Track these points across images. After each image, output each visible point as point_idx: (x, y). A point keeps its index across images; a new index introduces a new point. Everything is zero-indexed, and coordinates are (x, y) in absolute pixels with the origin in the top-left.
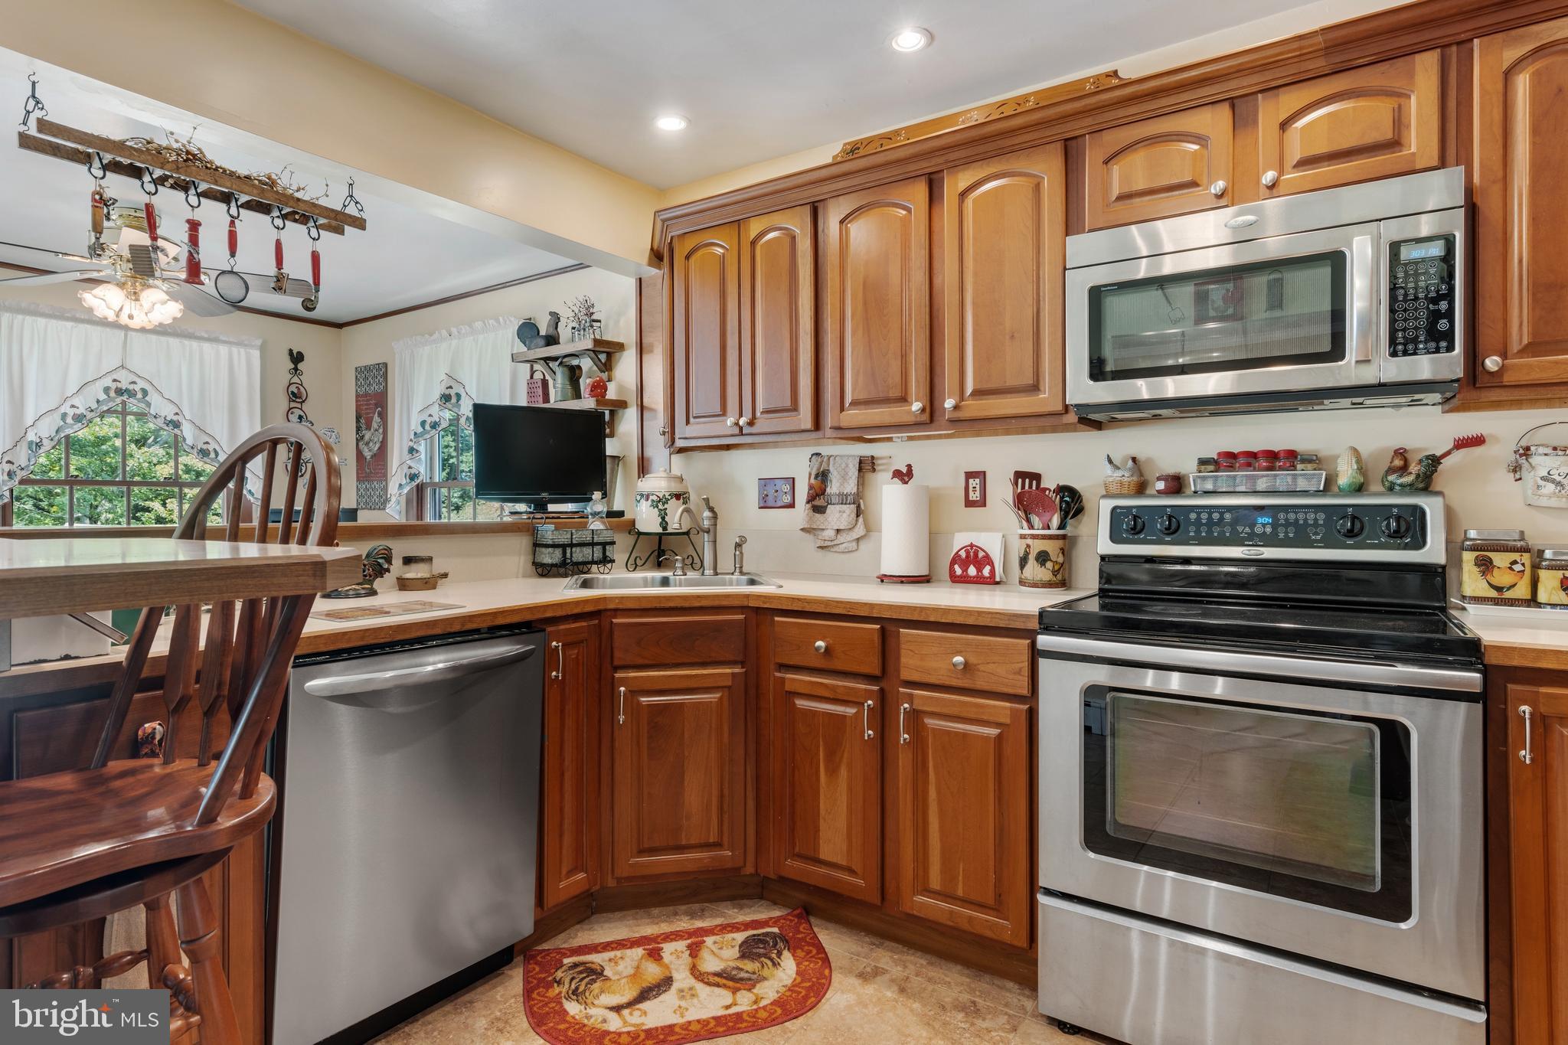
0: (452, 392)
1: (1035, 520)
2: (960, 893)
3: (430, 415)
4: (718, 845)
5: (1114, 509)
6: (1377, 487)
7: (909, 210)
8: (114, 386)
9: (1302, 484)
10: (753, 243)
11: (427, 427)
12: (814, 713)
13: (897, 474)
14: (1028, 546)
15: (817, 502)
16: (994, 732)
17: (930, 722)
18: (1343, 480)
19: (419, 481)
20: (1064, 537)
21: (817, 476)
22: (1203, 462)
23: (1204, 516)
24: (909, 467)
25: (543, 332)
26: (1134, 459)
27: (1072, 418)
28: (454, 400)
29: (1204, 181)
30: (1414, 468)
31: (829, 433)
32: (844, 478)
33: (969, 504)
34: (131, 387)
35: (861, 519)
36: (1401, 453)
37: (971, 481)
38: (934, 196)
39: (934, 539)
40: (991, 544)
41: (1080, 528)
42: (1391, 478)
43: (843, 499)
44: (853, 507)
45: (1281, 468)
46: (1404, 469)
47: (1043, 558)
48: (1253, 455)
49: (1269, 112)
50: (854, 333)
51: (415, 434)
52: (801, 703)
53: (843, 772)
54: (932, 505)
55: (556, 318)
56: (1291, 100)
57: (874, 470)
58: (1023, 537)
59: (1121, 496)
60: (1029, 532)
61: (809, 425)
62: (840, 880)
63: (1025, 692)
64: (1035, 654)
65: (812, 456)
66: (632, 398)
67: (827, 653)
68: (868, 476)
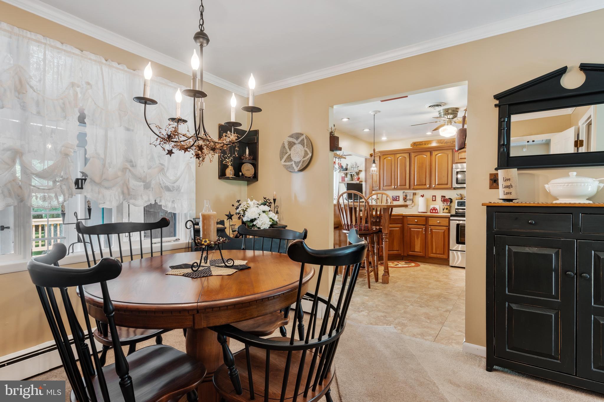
1: (445, 203)
2: (438, 253)
4: (398, 250)
5: (458, 202)
7: (427, 156)
10: (398, 158)
12: (414, 231)
13: (421, 196)
14: (445, 207)
15: (405, 200)
16: (443, 231)
17: (433, 230)
20: (450, 206)
21: (405, 196)
24: (423, 195)
25: (344, 167)
26: (461, 194)
27: (453, 188)
31: (412, 189)
32: (410, 196)
33: (433, 201)
35: (413, 203)
37: (433, 197)
38: (431, 154)
39: (427, 206)
40: (437, 207)
41: (452, 204)
43: (410, 200)
44: (412, 201)
47: (447, 209)
50: (417, 174)
52: (412, 229)
53: (419, 239)
54: (427, 201)
55: (347, 165)
58: (443, 206)
59: (459, 200)
60: (444, 205)
61: (408, 188)
62: (418, 254)
63: (448, 225)
64: (450, 220)
65: (403, 192)
66: (364, 180)
67: (417, 222)
68: (415, 196)
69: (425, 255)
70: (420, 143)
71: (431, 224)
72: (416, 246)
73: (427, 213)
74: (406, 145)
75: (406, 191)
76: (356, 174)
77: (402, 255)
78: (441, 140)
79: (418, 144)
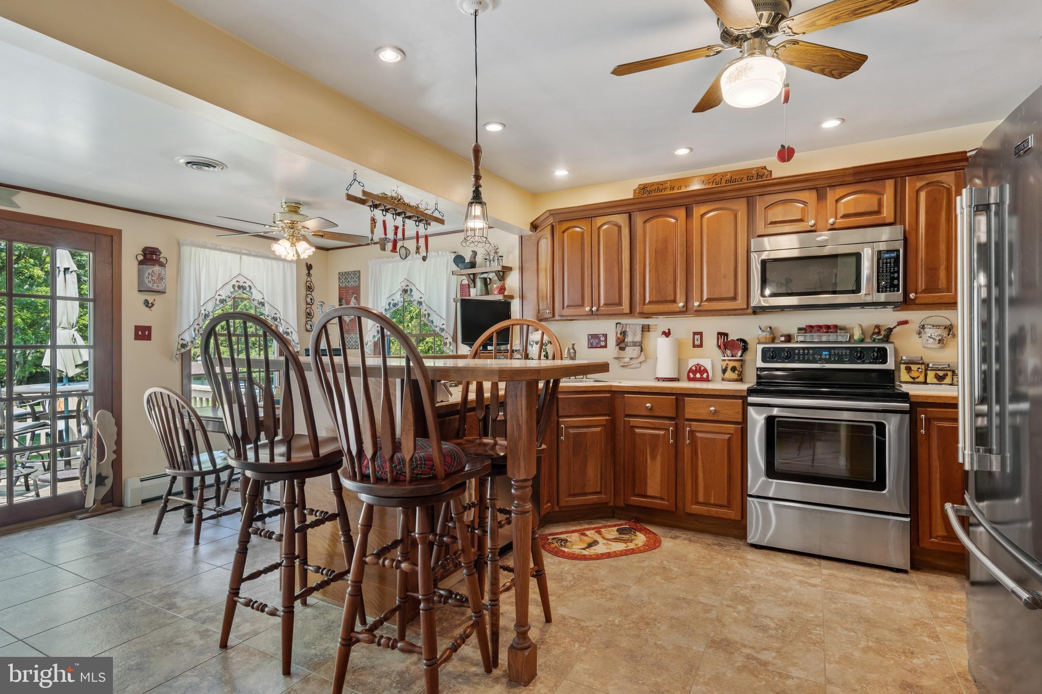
0: (408, 288)
1: (728, 352)
2: (712, 502)
3: (392, 300)
4: (600, 493)
5: (763, 349)
6: (868, 340)
7: (677, 220)
8: (237, 284)
9: (840, 339)
10: (599, 228)
11: (391, 306)
12: (644, 434)
13: (664, 333)
14: (727, 364)
15: (621, 346)
16: (727, 437)
17: (699, 435)
18: (856, 337)
20: (742, 360)
21: (621, 333)
22: (800, 329)
23: (801, 351)
24: (669, 330)
25: (467, 260)
26: (770, 328)
27: (750, 311)
28: (409, 292)
29: (806, 220)
30: (883, 333)
31: (636, 314)
32: (634, 334)
33: (694, 346)
34: (244, 285)
35: (643, 353)
36: (877, 327)
37: (696, 336)
38: (689, 215)
39: (680, 362)
40: (706, 363)
41: (748, 356)
42: (874, 336)
43: (634, 344)
44: (639, 347)
45: (831, 332)
46: (879, 333)
47: (734, 369)
48: (820, 327)
49: (832, 195)
50: (650, 271)
51: (385, 309)
52: (637, 430)
53: (659, 458)
54: (679, 346)
55: (475, 253)
56: (840, 191)
57: (649, 331)
58: (723, 360)
59: (765, 343)
60: (726, 358)
61: (628, 311)
62: (657, 503)
63: (740, 420)
64: (746, 405)
65: (617, 324)
66: (517, 294)
67: (651, 409)
68: (646, 334)
69: (676, 509)
70: (659, 186)
71: (692, 417)
72: (649, 481)
73: (679, 380)
74: (625, 192)
75: (624, 321)
76: (496, 278)
77: (611, 504)
78: (716, 175)
79: (653, 188)
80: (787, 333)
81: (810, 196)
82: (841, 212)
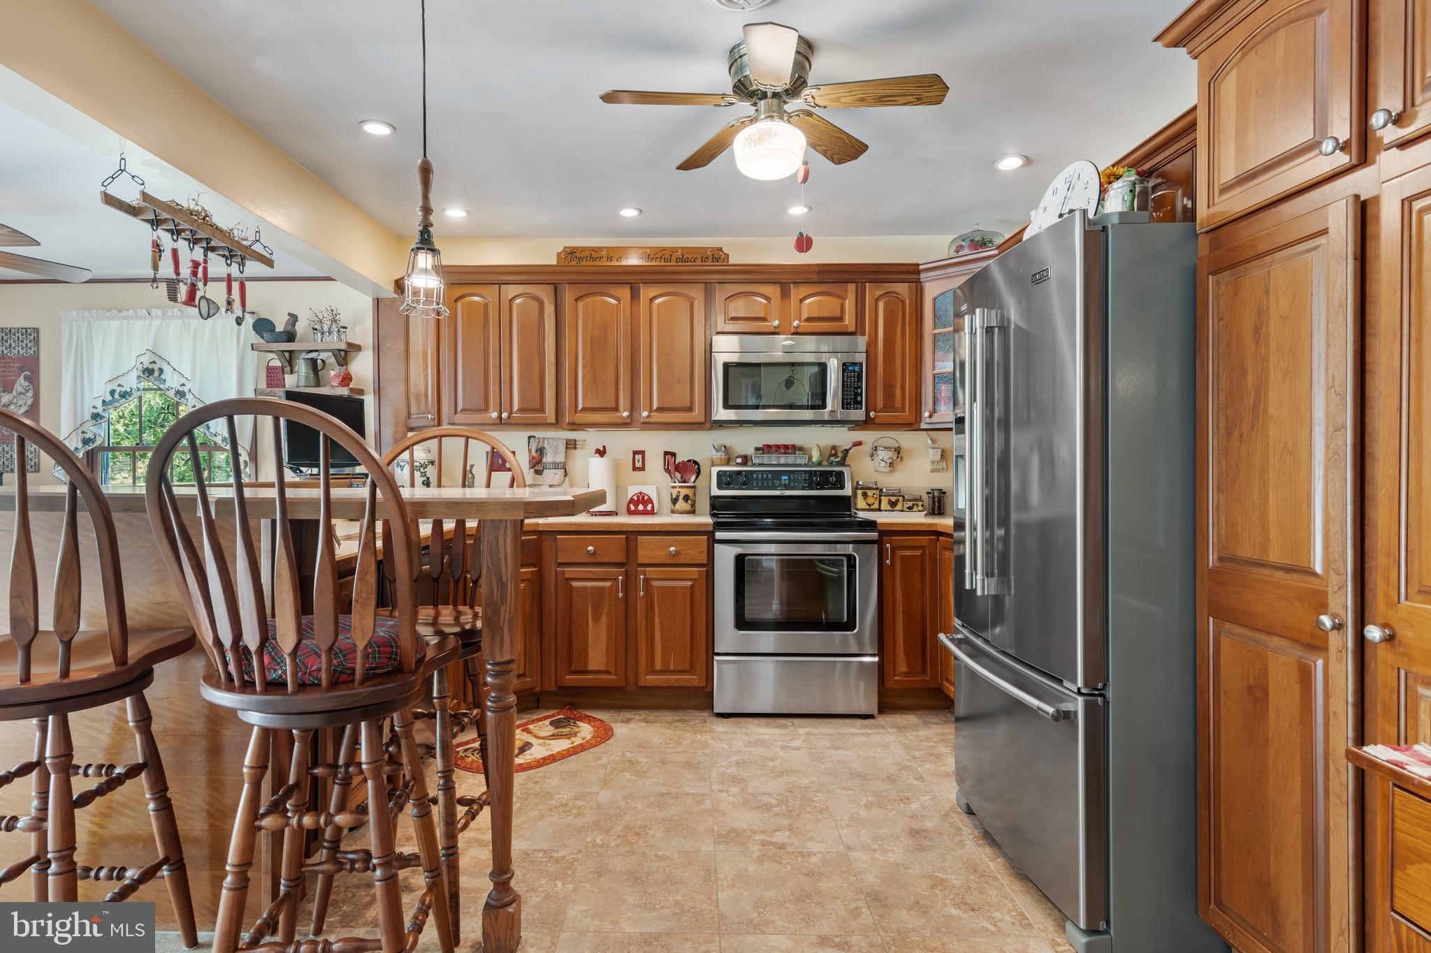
0: (156, 367)
1: (678, 475)
2: (672, 668)
3: (119, 385)
4: (523, 675)
5: (719, 473)
6: (825, 463)
7: (618, 300)
9: (799, 461)
10: (511, 301)
11: (117, 396)
12: (585, 588)
13: (597, 451)
14: (679, 492)
15: (537, 468)
16: (689, 583)
17: (655, 584)
18: (814, 460)
19: (94, 445)
20: (694, 487)
21: (537, 451)
22: (757, 449)
23: (760, 476)
24: (604, 447)
25: (280, 328)
26: (725, 447)
27: (708, 425)
28: (156, 374)
29: (769, 319)
30: (840, 455)
31: (565, 426)
32: (556, 452)
33: (635, 469)
35: (567, 479)
36: (834, 448)
37: (636, 456)
38: (635, 296)
39: (620, 489)
40: (651, 492)
41: (702, 482)
42: (832, 459)
43: (556, 466)
44: (563, 470)
45: (789, 453)
46: (835, 455)
47: (686, 498)
48: (778, 446)
49: (796, 293)
50: (584, 368)
51: (104, 402)
52: (575, 584)
53: (604, 619)
54: (616, 468)
55: (294, 318)
56: (804, 290)
57: (576, 448)
58: (674, 487)
59: (721, 465)
60: (677, 484)
61: (553, 420)
62: (600, 679)
63: (705, 562)
64: (713, 541)
65: (529, 438)
66: (369, 386)
67: (594, 554)
68: (571, 451)
69: (626, 684)
70: (593, 253)
71: (647, 561)
72: (590, 650)
73: (617, 514)
74: (545, 255)
75: (540, 434)
76: (333, 360)
77: (538, 689)
78: (664, 249)
79: (582, 254)
80: (744, 453)
81: (773, 291)
82: (805, 315)
